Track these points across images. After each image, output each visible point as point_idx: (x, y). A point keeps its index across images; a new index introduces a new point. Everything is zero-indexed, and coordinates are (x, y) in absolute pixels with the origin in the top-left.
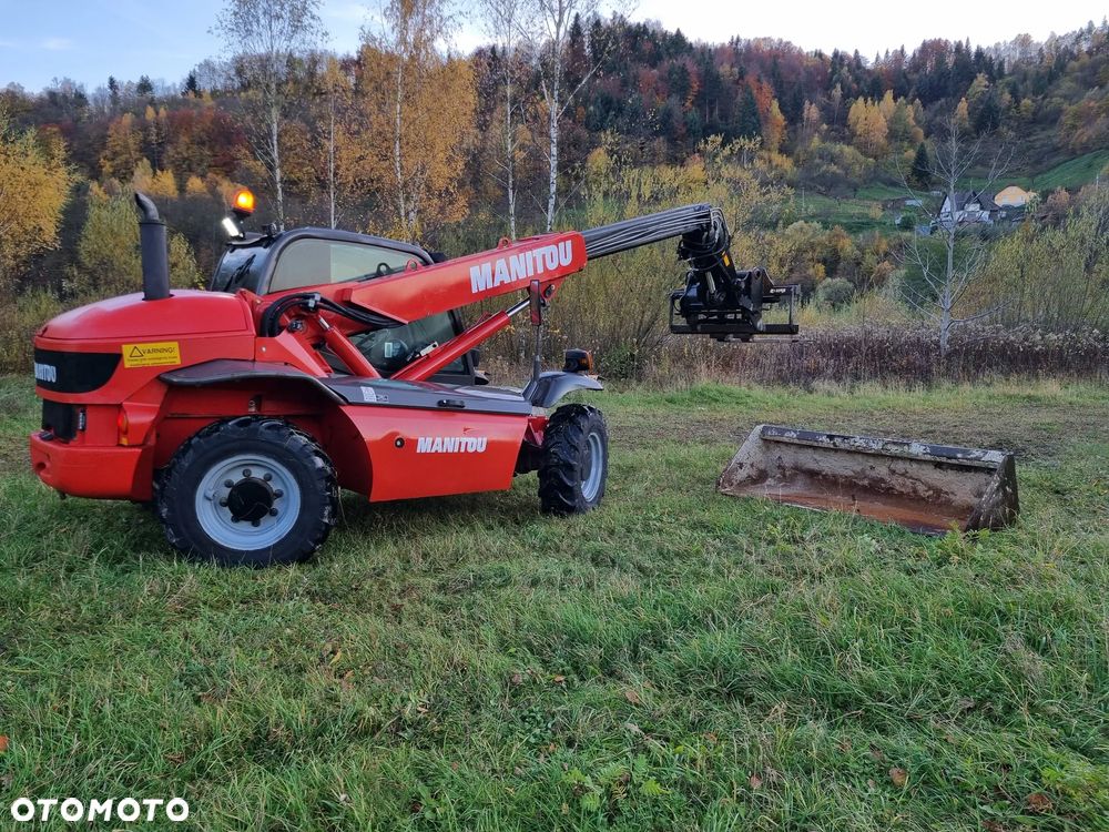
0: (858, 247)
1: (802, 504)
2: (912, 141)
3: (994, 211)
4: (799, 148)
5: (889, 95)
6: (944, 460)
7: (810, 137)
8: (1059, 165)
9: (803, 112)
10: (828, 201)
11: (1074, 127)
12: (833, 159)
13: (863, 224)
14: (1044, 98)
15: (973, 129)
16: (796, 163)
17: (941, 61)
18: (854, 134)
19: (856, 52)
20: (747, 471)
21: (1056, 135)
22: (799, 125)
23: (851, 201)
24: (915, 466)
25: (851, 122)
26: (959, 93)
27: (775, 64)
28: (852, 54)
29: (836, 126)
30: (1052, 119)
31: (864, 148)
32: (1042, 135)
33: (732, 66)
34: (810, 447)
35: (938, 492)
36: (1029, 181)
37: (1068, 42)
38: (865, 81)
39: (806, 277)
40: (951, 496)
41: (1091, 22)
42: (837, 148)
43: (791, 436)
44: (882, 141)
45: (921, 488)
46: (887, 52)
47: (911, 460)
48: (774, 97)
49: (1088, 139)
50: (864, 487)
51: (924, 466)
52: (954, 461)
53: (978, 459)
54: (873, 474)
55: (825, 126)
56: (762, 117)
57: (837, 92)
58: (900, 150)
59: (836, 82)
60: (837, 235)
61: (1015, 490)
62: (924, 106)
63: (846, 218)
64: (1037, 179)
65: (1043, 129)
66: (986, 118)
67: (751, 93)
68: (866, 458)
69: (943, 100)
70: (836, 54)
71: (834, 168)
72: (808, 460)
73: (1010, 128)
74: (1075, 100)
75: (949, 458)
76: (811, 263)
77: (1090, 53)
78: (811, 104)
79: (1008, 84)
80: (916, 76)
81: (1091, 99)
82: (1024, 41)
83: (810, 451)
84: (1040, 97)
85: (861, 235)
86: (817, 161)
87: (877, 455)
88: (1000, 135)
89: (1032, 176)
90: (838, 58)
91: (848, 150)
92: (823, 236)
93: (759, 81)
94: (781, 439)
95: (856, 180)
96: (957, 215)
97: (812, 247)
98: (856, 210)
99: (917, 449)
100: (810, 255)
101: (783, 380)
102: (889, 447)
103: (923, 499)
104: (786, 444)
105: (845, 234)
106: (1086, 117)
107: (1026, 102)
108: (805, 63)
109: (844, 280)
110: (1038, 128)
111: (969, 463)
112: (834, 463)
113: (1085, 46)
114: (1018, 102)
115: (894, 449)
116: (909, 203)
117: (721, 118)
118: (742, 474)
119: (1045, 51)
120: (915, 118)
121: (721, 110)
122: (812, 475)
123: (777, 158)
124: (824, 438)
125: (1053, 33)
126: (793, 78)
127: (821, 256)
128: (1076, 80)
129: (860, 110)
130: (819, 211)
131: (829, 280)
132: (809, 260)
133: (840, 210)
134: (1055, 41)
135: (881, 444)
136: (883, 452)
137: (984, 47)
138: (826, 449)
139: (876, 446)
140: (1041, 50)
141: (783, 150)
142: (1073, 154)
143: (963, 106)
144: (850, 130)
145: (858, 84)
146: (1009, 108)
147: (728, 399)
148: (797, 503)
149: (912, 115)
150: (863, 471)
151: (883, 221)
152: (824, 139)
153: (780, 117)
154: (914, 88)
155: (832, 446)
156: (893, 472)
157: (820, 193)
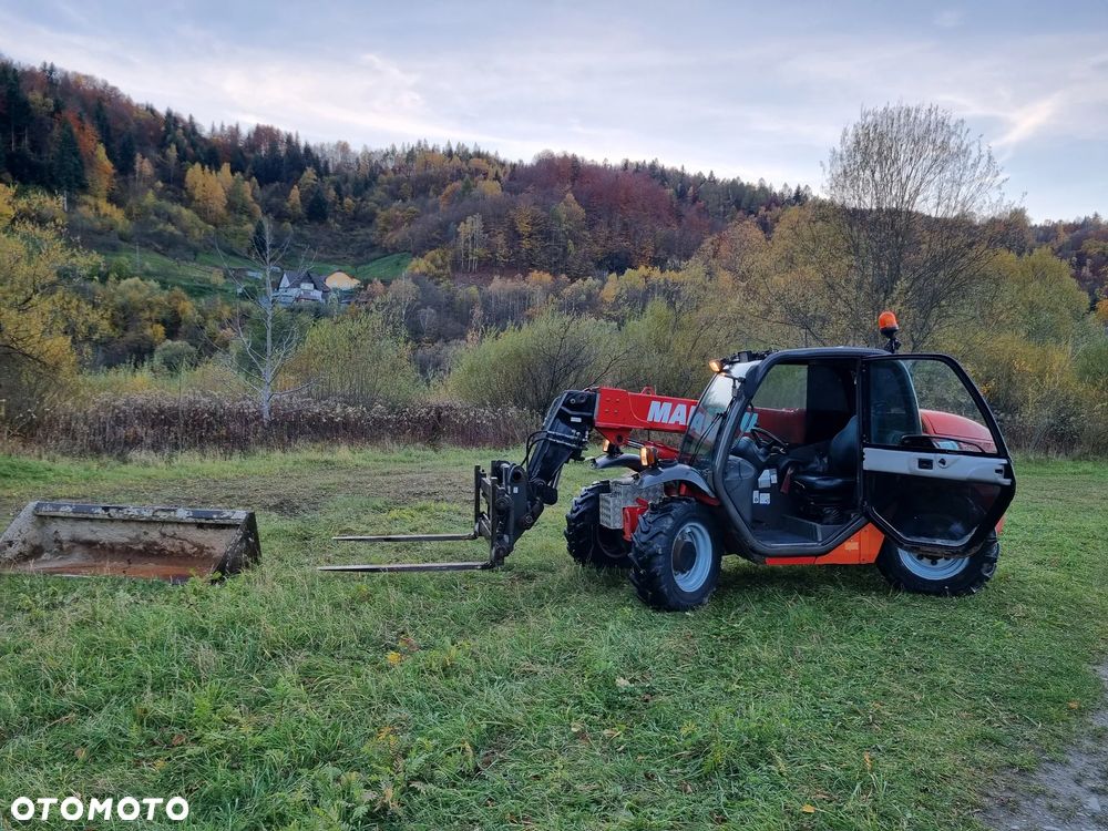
0: (200, 312)
1: (73, 573)
2: (251, 216)
3: (326, 292)
4: (131, 201)
5: (226, 168)
6: (203, 521)
7: (144, 191)
8: (375, 259)
9: (134, 164)
10: (168, 261)
11: (385, 230)
12: (170, 219)
13: (204, 288)
14: (361, 201)
15: (305, 216)
16: (129, 215)
17: (273, 148)
18: (191, 198)
19: (191, 118)
20: (18, 548)
21: (373, 234)
22: (131, 177)
23: (191, 264)
24: (182, 528)
25: (188, 185)
26: (292, 180)
27: (100, 105)
28: (186, 118)
29: (172, 186)
30: (368, 219)
31: (202, 213)
32: (362, 232)
33: (45, 96)
34: (87, 519)
35: (201, 548)
36: (354, 271)
37: (377, 158)
38: (201, 148)
39: (143, 338)
40: (212, 551)
41: (393, 146)
42: (175, 209)
43: (66, 510)
44: (221, 210)
45: (188, 546)
46: (223, 126)
47: (179, 523)
48: (100, 141)
49: (397, 241)
50: (140, 551)
51: (189, 528)
52: (211, 522)
53: (229, 518)
54: (147, 538)
55: (160, 184)
56: (85, 160)
57: (172, 152)
58: (238, 223)
59: (170, 142)
60: (177, 298)
61: (257, 539)
62: (261, 186)
63: (187, 280)
64: (360, 269)
65: (362, 227)
66: (316, 210)
67: (70, 131)
68: (140, 525)
69: (277, 184)
70: (169, 114)
71: (171, 228)
72: (85, 531)
73: (337, 221)
74: (385, 207)
75: (208, 519)
76: (149, 323)
77: (394, 170)
78: (144, 157)
79: (333, 182)
80: (252, 156)
81: (397, 209)
82: (344, 148)
83: (88, 523)
84: (359, 199)
85: (203, 300)
86: (153, 218)
87: (149, 522)
88: (328, 225)
89: (356, 266)
90: (172, 120)
91: (186, 212)
92: (162, 297)
93: (80, 119)
94: (56, 514)
95: (197, 244)
96: (294, 292)
97: (150, 306)
98: (197, 274)
99: (182, 514)
100: (147, 314)
101: (96, 451)
102: (158, 514)
103: (190, 555)
104: (63, 518)
105: (186, 297)
106: (394, 224)
107: (348, 201)
108: (135, 115)
109: (185, 343)
110: (358, 225)
111: (221, 522)
112: (111, 532)
113: (390, 165)
114: (341, 199)
115: (163, 516)
116: (250, 274)
117: (32, 150)
118: (11, 552)
119: (361, 161)
120: (252, 195)
121: (30, 140)
122: (89, 544)
123: (106, 208)
124: (100, 510)
125: (365, 146)
126: (121, 126)
127: (160, 317)
128: (385, 190)
129: (196, 174)
130: (155, 270)
131: (169, 342)
132: (147, 320)
133: (180, 272)
134: (368, 155)
135: (151, 511)
136: (154, 519)
137: (312, 144)
138: (102, 520)
139: (147, 514)
140: (358, 159)
141: (111, 199)
142: (386, 252)
143: (295, 193)
144: (187, 193)
145: (194, 149)
146: (335, 203)
147: (23, 474)
148: (69, 573)
149: (250, 191)
150: (138, 536)
151: (226, 288)
152: (160, 196)
153: (108, 164)
154: (250, 166)
155: (107, 517)
156: (164, 535)
157: (157, 251)
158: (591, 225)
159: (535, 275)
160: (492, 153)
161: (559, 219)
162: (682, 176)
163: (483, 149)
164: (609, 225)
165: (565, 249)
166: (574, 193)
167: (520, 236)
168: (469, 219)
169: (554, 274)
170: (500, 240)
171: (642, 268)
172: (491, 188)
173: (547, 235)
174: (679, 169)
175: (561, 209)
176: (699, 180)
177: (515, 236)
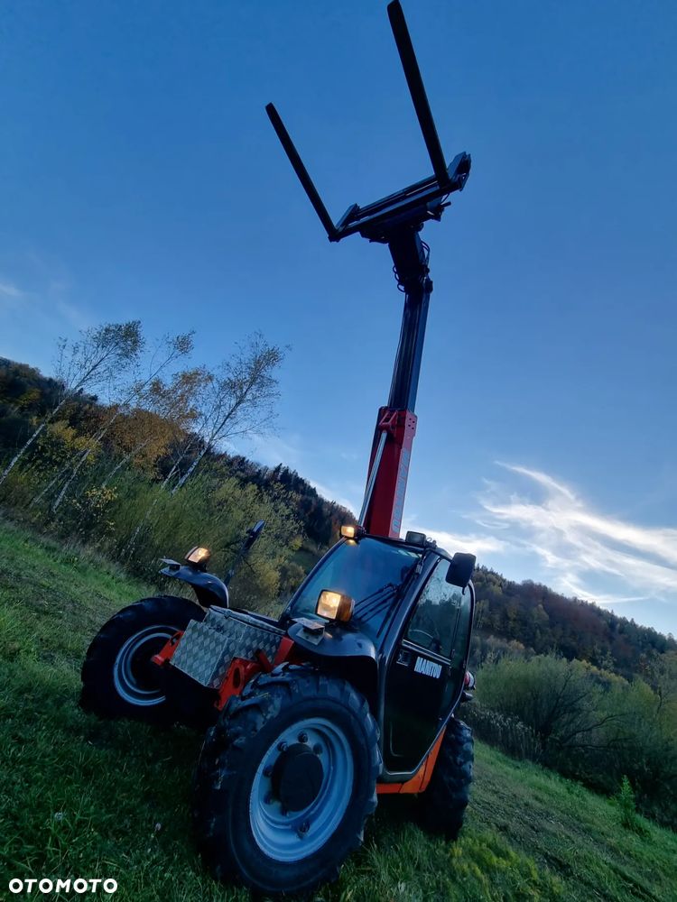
158: (552, 626)
159: (514, 642)
160: (499, 574)
161: (533, 617)
162: (612, 617)
163: (495, 571)
164: (563, 629)
165: (534, 634)
166: (543, 605)
167: (509, 619)
168: (482, 601)
169: (527, 646)
170: (497, 617)
171: (584, 661)
172: (497, 590)
173: (525, 623)
174: (610, 612)
175: (534, 611)
176: (623, 621)
177: (505, 618)
